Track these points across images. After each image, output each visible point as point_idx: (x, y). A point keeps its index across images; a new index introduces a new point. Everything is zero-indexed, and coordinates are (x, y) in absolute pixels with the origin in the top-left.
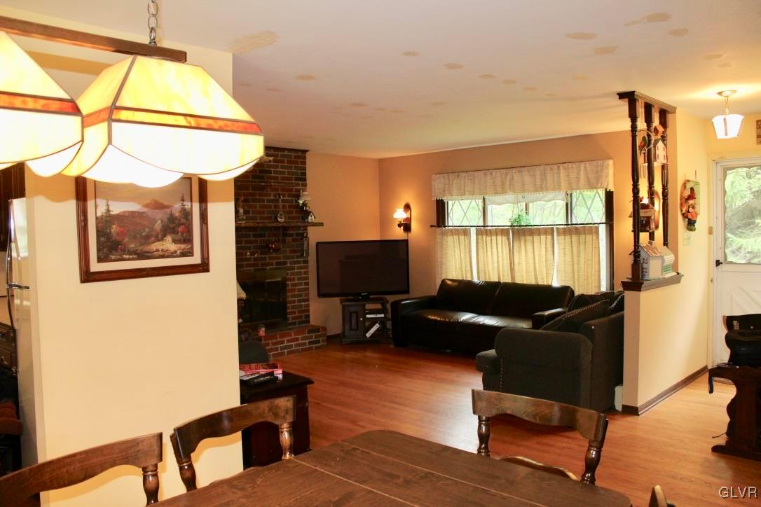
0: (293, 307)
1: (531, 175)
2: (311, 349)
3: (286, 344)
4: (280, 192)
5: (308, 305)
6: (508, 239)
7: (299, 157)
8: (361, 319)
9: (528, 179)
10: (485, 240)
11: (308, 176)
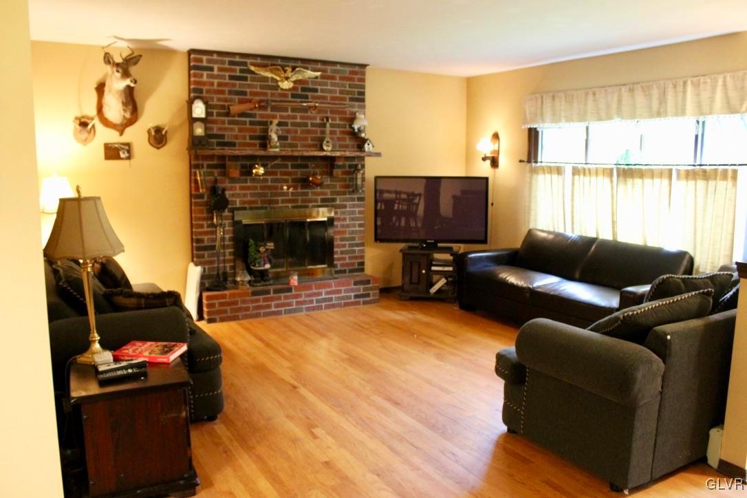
0: (342, 253)
1: (646, 95)
2: (357, 303)
3: (323, 296)
4: (329, 115)
5: (363, 251)
6: (612, 181)
7: (356, 73)
8: (424, 272)
9: (640, 99)
10: (582, 183)
11: (368, 97)
